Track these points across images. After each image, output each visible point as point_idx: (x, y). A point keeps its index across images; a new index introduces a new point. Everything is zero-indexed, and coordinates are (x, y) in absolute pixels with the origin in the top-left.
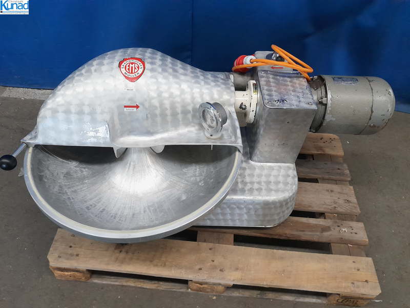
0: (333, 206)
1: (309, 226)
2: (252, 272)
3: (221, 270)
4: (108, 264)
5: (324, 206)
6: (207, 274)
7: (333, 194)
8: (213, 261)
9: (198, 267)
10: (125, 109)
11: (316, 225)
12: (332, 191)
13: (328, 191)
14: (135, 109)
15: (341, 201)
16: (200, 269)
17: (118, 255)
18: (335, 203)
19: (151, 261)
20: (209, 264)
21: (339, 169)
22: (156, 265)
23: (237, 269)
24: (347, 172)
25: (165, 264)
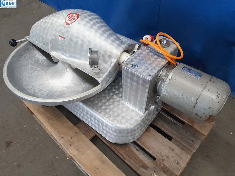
0: (164, 158)
1: (136, 158)
2: (83, 157)
3: (70, 145)
4: (34, 109)
5: (158, 155)
6: (63, 141)
7: (171, 152)
8: (71, 138)
9: (63, 136)
10: (60, 37)
11: (141, 160)
12: (173, 150)
13: (170, 148)
14: (63, 39)
15: (172, 160)
16: (63, 137)
17: (41, 108)
18: (167, 157)
19: (49, 120)
20: (69, 138)
21: (192, 141)
22: (49, 123)
23: (77, 150)
24: (197, 146)
25: (52, 125)
